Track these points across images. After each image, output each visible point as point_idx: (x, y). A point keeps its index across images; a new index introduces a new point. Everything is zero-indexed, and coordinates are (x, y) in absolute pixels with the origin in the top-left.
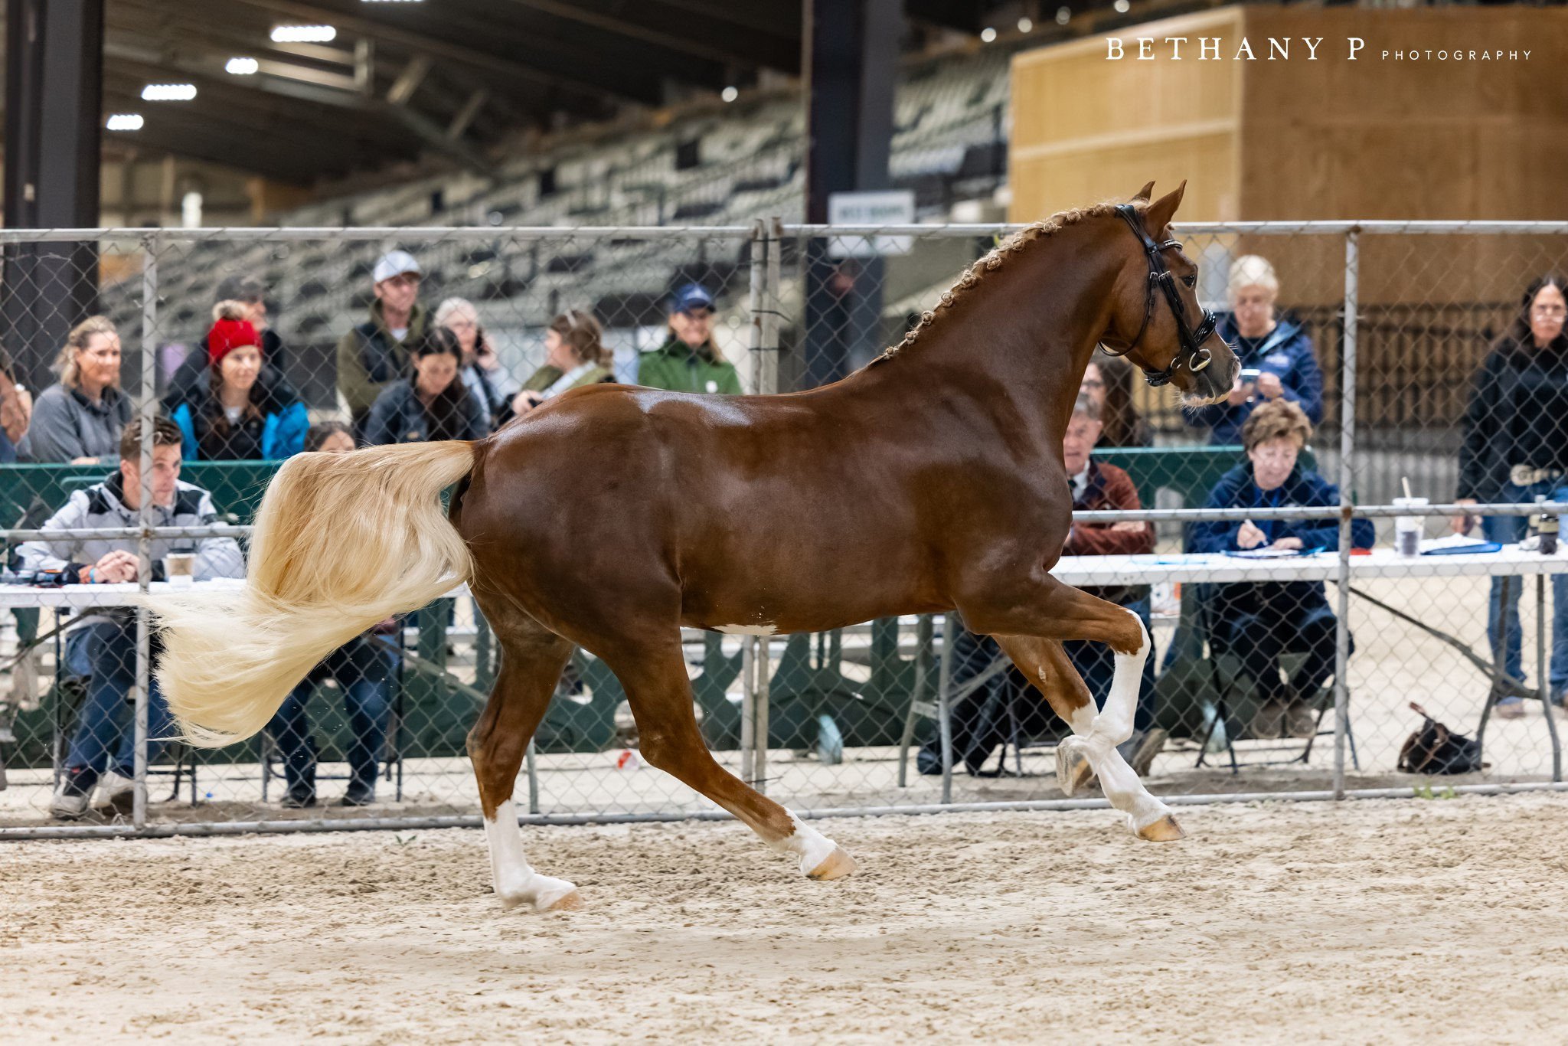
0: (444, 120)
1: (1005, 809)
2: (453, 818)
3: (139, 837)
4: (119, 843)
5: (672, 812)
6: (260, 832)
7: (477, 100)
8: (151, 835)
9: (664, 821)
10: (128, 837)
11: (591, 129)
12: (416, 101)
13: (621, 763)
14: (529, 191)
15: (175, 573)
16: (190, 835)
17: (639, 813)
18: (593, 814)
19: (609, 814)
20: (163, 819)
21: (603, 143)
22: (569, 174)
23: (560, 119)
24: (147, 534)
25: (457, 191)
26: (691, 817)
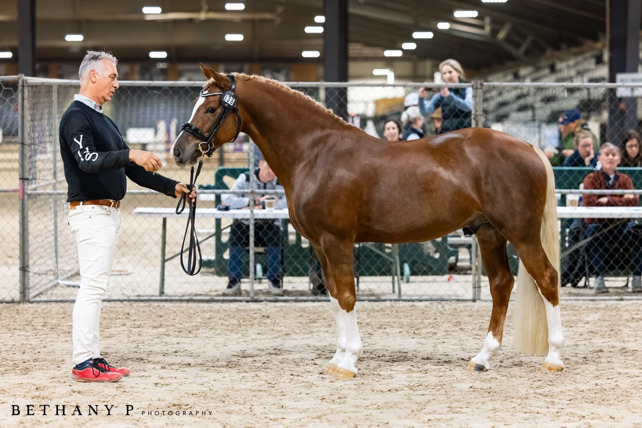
0: (517, 46)
1: (571, 300)
2: (366, 298)
3: (252, 301)
4: (244, 303)
5: (446, 298)
6: (296, 301)
7: (529, 39)
8: (256, 301)
9: (443, 301)
10: (248, 301)
11: (574, 50)
12: (508, 39)
13: (449, 280)
14: (547, 71)
15: (268, 207)
16: (270, 301)
17: (434, 298)
18: (417, 298)
19: (423, 298)
20: (261, 295)
21: (576, 54)
22: (560, 65)
23: (564, 46)
24: (252, 192)
25: (523, 72)
26: (454, 300)
